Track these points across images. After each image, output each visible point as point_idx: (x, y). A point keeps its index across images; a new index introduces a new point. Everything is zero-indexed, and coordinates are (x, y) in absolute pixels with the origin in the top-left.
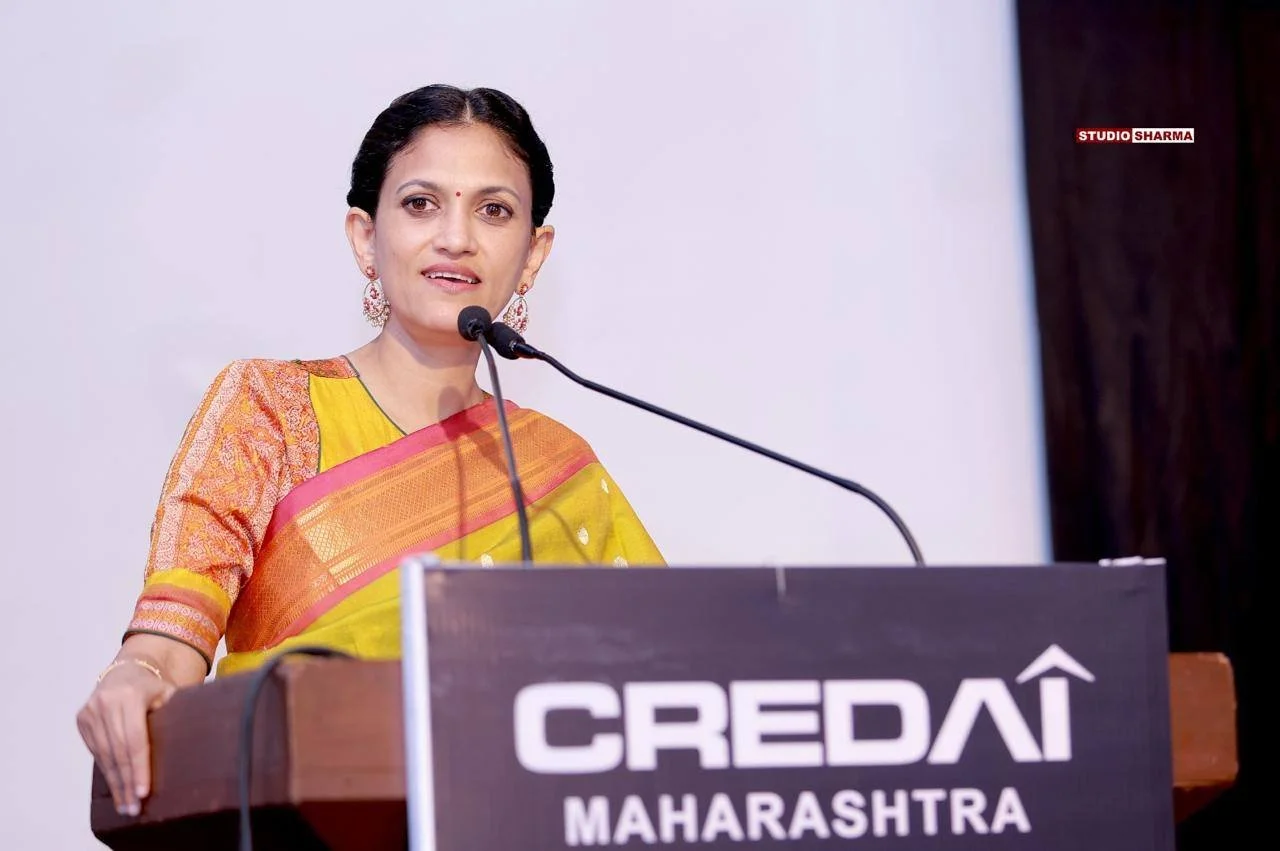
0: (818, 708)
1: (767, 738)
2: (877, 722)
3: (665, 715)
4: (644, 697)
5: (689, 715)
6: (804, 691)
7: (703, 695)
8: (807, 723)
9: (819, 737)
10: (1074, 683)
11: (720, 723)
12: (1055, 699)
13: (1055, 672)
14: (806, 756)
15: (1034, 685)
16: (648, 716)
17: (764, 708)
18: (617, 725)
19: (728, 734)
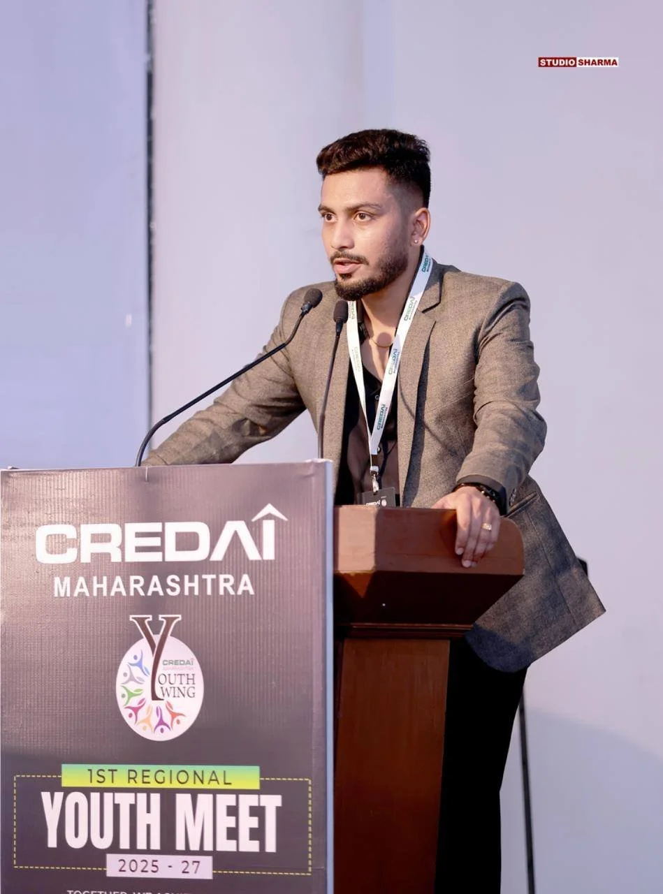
0: (161, 535)
1: (140, 549)
2: (186, 541)
3: (96, 538)
4: (88, 530)
5: (106, 538)
6: (156, 527)
7: (113, 529)
8: (156, 542)
9: (161, 549)
10: (278, 522)
11: (119, 542)
12: (269, 529)
13: (269, 517)
14: (155, 557)
15: (260, 521)
16: (89, 538)
17: (139, 535)
18: (76, 543)
19: (122, 547)
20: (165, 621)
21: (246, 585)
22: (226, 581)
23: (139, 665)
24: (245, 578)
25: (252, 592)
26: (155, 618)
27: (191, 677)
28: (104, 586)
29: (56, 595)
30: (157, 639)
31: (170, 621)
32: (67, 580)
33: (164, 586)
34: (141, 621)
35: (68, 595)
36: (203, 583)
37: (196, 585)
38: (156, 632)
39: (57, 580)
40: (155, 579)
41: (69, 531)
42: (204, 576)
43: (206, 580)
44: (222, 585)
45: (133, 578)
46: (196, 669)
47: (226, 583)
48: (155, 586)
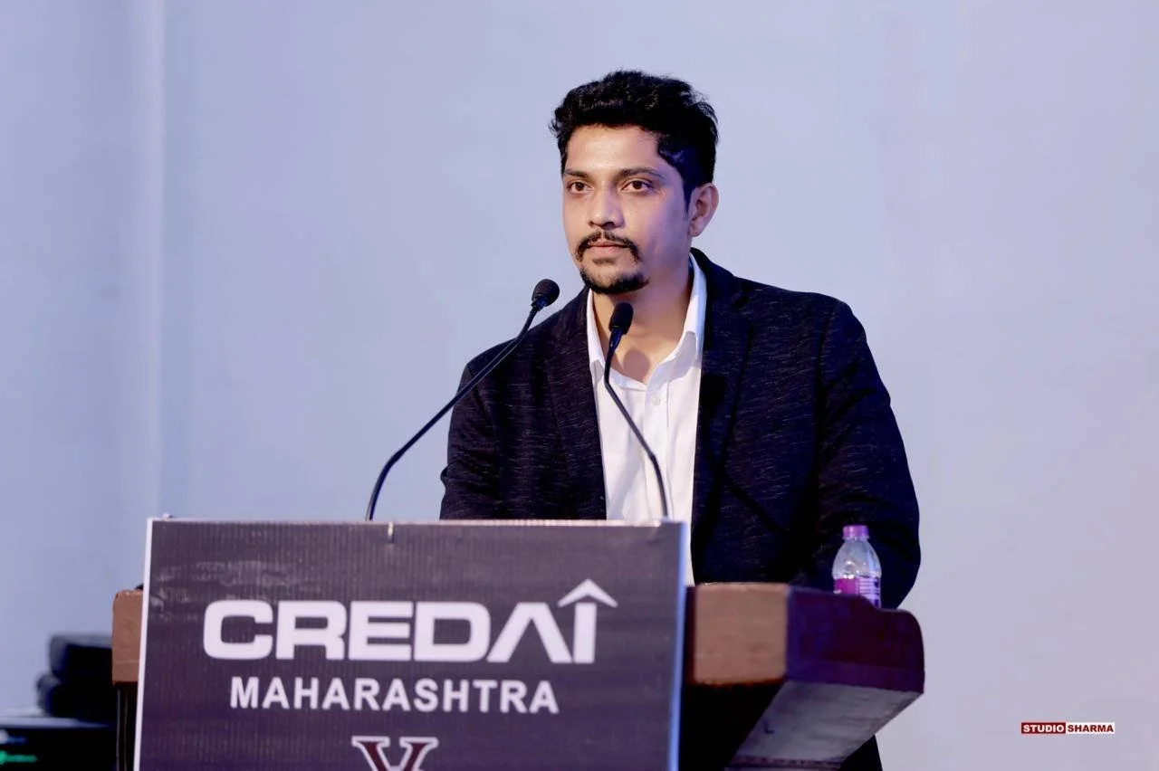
0: (411, 621)
1: (372, 641)
2: (452, 632)
3: (302, 623)
4: (291, 610)
5: (320, 623)
6: (402, 609)
7: (331, 610)
8: (402, 631)
9: (410, 641)
10: (601, 607)
11: (341, 629)
12: (586, 620)
13: (587, 599)
14: (400, 653)
15: (571, 609)
16: (292, 623)
17: (373, 620)
18: (271, 629)
19: (346, 637)
20: (410, 748)
21: (545, 698)
22: (513, 691)
24: (545, 687)
25: (554, 710)
26: (395, 742)
28: (313, 693)
29: (234, 706)
31: (418, 748)
32: (254, 683)
33: (412, 695)
34: (371, 747)
35: (254, 705)
36: (474, 695)
37: (463, 696)
38: (395, 763)
39: (237, 682)
40: (397, 685)
41: (258, 610)
42: (477, 684)
43: (480, 689)
44: (506, 698)
45: (360, 683)
47: (512, 695)
48: (397, 694)
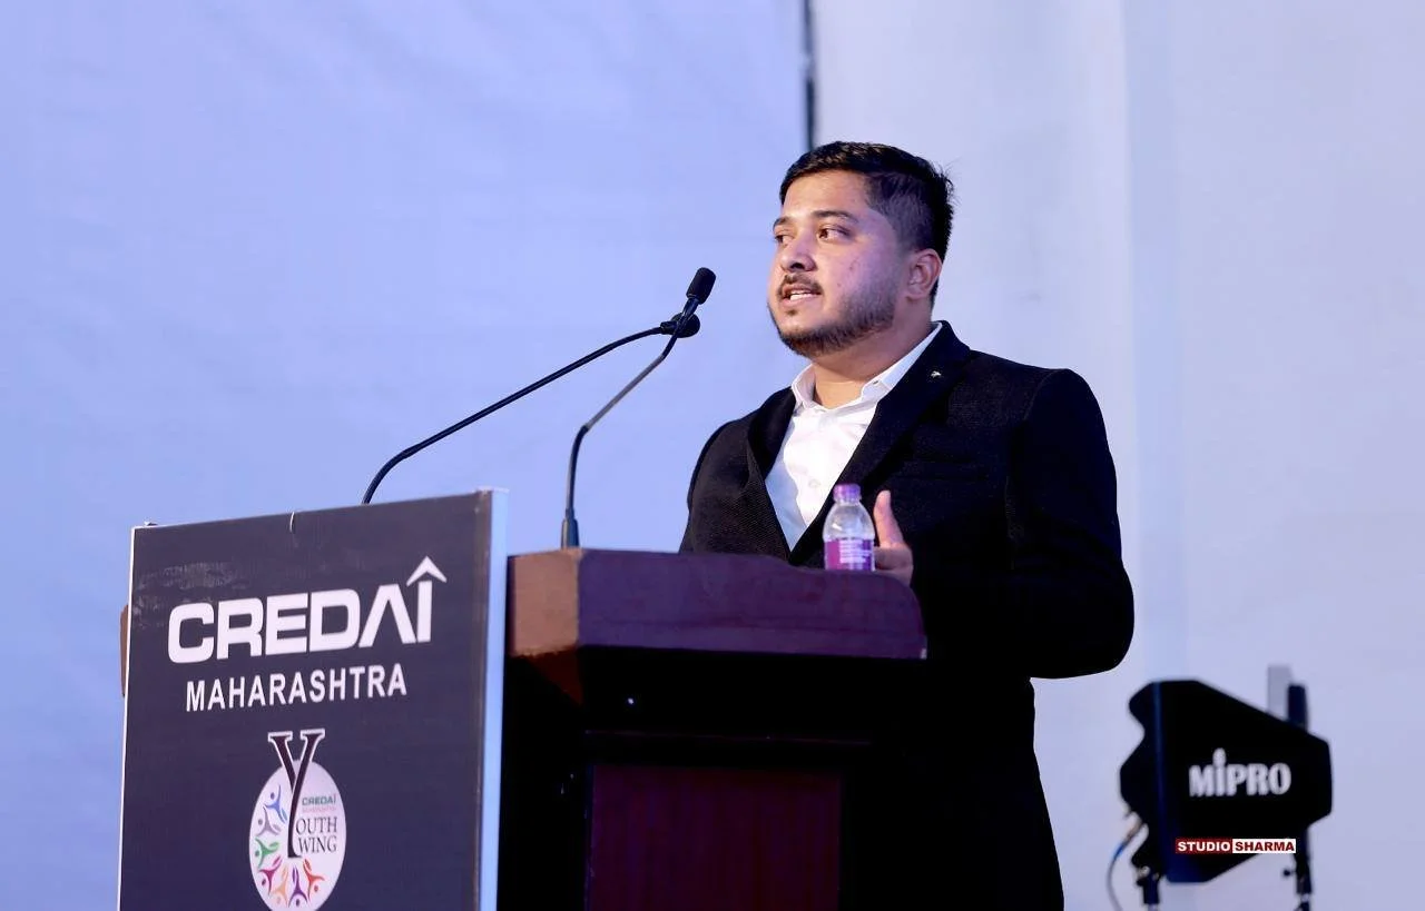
0: (306, 612)
1: (282, 635)
2: (335, 620)
3: (234, 621)
4: (226, 610)
5: (246, 620)
6: (301, 600)
7: (251, 606)
8: (301, 622)
9: (305, 633)
10: (436, 584)
11: (260, 625)
13: (427, 577)
14: (299, 645)
15: (415, 585)
16: (227, 621)
17: (282, 613)
18: (213, 630)
19: (263, 633)
20: (306, 739)
21: (397, 680)
22: (376, 675)
23: (276, 806)
24: (398, 670)
25: (404, 691)
26: (296, 735)
27: (332, 821)
28: (241, 692)
29: (188, 709)
30: (296, 765)
31: (312, 738)
32: (201, 685)
33: (308, 687)
34: (280, 741)
35: (202, 708)
36: (350, 680)
37: (342, 683)
38: (296, 757)
39: (190, 686)
40: (298, 678)
41: (204, 612)
42: (352, 671)
43: (353, 676)
44: (372, 681)
45: (274, 678)
46: (338, 811)
47: (376, 679)
48: (298, 688)
